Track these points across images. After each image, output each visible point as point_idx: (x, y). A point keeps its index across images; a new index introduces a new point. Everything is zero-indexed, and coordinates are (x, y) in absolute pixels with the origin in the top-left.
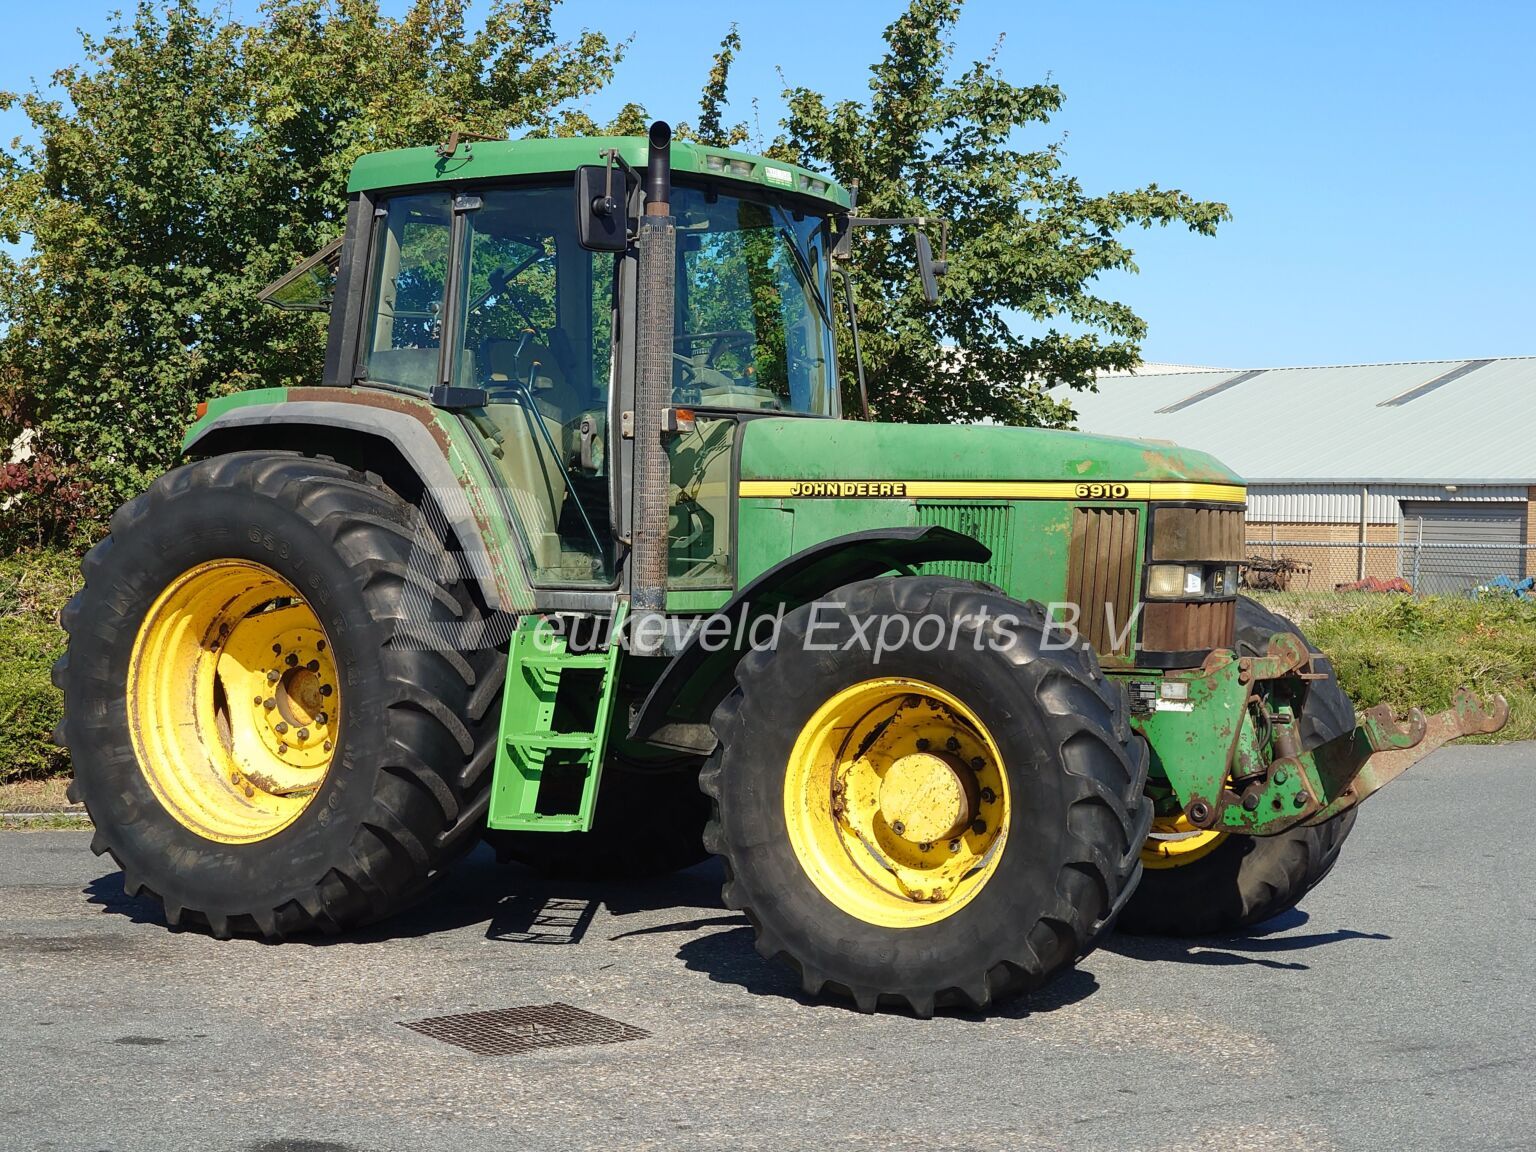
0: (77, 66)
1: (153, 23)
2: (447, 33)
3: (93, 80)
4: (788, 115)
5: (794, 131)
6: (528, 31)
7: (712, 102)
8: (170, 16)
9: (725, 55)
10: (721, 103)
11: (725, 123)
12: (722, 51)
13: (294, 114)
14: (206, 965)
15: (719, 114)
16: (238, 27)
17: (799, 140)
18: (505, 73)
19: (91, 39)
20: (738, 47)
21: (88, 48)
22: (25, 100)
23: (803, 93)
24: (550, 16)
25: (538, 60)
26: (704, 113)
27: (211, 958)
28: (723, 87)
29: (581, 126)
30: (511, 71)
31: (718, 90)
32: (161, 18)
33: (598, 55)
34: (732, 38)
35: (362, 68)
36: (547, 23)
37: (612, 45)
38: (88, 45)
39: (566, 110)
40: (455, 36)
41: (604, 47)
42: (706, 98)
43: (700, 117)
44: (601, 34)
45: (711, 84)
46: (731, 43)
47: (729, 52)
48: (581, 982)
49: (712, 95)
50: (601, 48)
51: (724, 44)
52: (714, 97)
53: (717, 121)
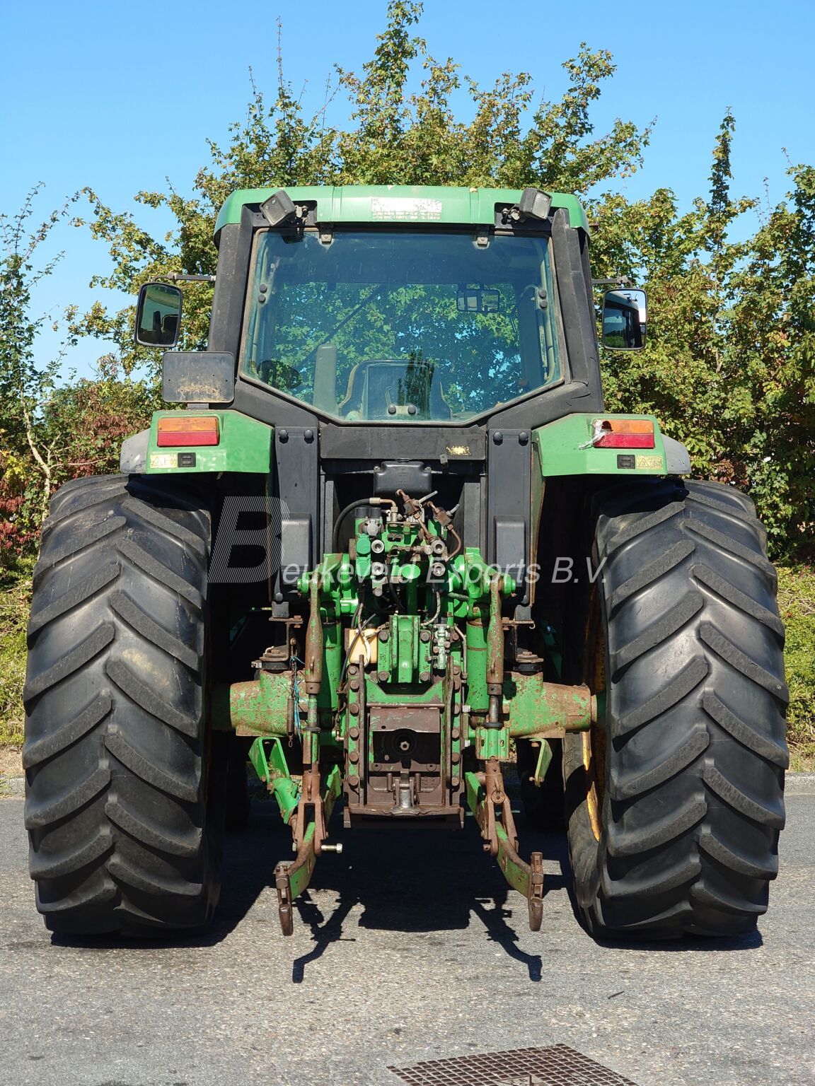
0: (205, 169)
1: (264, 131)
2: (506, 132)
3: (219, 180)
4: (793, 188)
5: (799, 202)
6: (569, 123)
7: (719, 178)
8: (279, 125)
9: (724, 136)
10: (727, 177)
11: (732, 195)
12: (721, 132)
14: (225, 974)
15: (727, 188)
16: (334, 131)
17: (803, 209)
18: (551, 161)
19: (217, 147)
20: (735, 127)
21: (215, 154)
22: (170, 199)
23: (805, 169)
24: (588, 110)
25: (581, 150)
26: (715, 188)
27: (232, 967)
28: (727, 163)
29: (619, 205)
30: (557, 159)
31: (723, 166)
32: (270, 125)
33: (629, 140)
34: (729, 120)
35: (434, 160)
36: (586, 117)
37: (641, 132)
38: (214, 152)
39: (606, 192)
40: (512, 134)
41: (635, 133)
42: (714, 174)
43: (711, 191)
44: (630, 123)
45: (716, 162)
46: (728, 125)
47: (728, 132)
48: (588, 1016)
49: (718, 171)
50: (632, 135)
51: (723, 127)
52: (721, 173)
53: (726, 194)
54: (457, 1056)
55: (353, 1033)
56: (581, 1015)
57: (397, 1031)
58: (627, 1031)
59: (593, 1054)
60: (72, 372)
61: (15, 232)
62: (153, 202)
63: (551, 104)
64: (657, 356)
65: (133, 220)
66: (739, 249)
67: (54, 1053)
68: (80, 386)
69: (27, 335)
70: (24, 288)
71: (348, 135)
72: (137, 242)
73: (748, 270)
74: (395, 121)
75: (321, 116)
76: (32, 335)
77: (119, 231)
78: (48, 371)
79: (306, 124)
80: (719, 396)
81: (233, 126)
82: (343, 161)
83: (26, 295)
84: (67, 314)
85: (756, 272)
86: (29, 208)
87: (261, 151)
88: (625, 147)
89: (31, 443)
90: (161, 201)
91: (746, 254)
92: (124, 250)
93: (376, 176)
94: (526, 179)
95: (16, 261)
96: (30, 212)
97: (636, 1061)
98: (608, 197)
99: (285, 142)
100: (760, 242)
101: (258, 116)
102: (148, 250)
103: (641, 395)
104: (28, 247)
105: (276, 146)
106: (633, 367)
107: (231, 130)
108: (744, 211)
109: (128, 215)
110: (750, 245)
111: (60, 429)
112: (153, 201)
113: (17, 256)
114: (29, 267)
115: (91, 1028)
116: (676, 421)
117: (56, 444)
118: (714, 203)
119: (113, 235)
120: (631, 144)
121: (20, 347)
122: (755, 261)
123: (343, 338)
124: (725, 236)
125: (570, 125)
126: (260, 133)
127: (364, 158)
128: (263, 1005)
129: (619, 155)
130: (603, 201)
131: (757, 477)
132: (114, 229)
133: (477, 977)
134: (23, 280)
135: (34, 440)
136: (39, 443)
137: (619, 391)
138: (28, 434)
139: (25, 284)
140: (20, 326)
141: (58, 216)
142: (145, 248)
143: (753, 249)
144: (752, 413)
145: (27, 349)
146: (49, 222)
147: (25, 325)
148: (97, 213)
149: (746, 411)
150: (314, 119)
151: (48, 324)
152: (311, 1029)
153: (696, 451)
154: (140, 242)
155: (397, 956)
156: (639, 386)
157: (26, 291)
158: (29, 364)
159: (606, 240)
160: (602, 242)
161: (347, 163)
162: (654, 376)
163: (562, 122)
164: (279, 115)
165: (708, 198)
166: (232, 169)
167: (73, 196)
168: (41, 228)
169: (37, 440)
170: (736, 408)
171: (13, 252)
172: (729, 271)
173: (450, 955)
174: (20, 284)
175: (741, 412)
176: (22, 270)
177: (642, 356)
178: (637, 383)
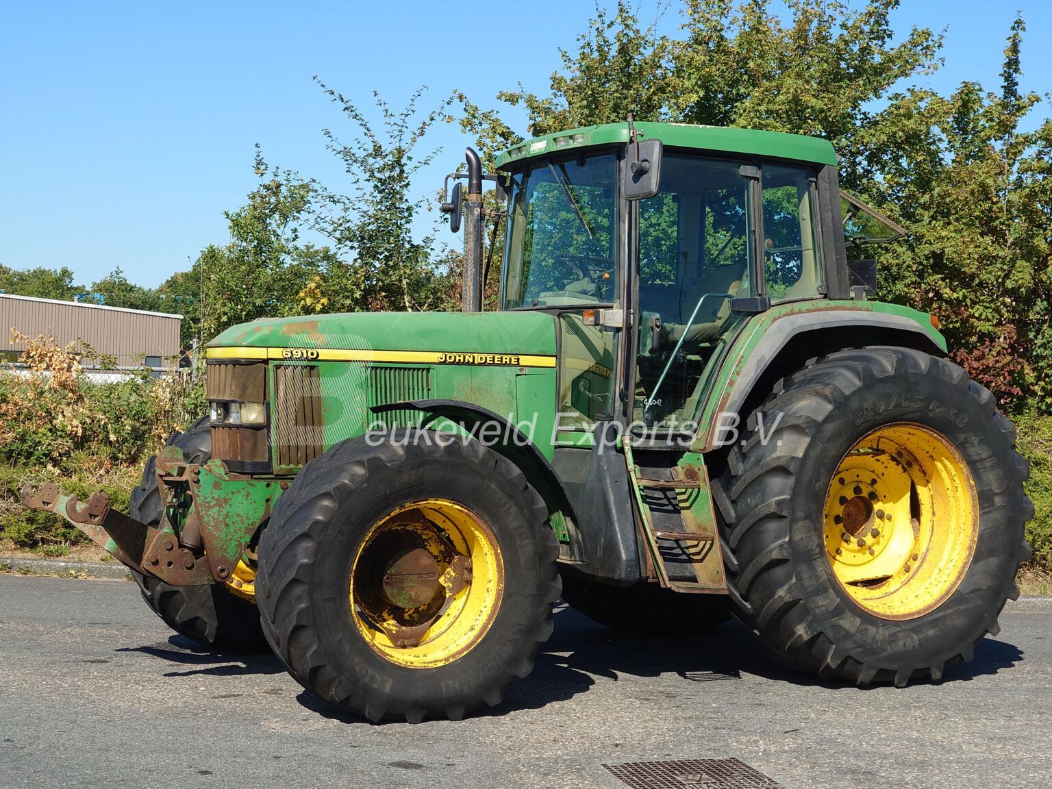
0: (557, 73)
1: (605, 41)
3: (568, 82)
6: (872, 30)
7: (1010, 75)
8: (618, 35)
9: (1014, 37)
10: (1018, 75)
11: (1021, 90)
12: (1012, 33)
13: (697, 99)
15: (1016, 84)
16: (666, 40)
18: (857, 62)
19: (567, 55)
20: (1024, 29)
21: (565, 61)
22: (527, 98)
24: (888, 18)
25: (884, 53)
26: (1006, 84)
28: (1016, 62)
30: (862, 61)
31: (1013, 64)
32: (611, 35)
33: (925, 44)
34: (1019, 23)
35: (752, 64)
36: (887, 24)
38: (566, 59)
39: (911, 88)
41: (930, 38)
42: (1005, 72)
43: (1002, 87)
44: (927, 29)
45: (1007, 60)
46: (1018, 27)
47: (1017, 34)
48: (761, 742)
49: (1009, 68)
50: (927, 39)
51: (1013, 28)
52: (1012, 71)
53: (1016, 90)
54: (653, 761)
55: (584, 744)
56: (756, 742)
57: (617, 745)
58: (786, 752)
59: (754, 765)
60: (443, 246)
61: (400, 128)
62: (512, 101)
63: (858, 12)
64: (946, 233)
65: (499, 116)
66: (1027, 137)
67: (368, 745)
68: (450, 257)
69: (406, 214)
70: (405, 175)
71: (678, 43)
72: (500, 135)
73: (1034, 156)
74: (719, 31)
75: (653, 29)
76: (410, 215)
77: (486, 126)
78: (424, 244)
79: (642, 34)
80: (1002, 268)
81: (580, 37)
82: (674, 65)
83: (407, 181)
84: (438, 196)
85: (1042, 158)
86: (413, 108)
87: (603, 57)
88: (922, 50)
89: (407, 304)
90: (519, 100)
91: (1035, 143)
92: (488, 141)
93: (701, 79)
94: (834, 78)
95: (399, 153)
96: (413, 111)
97: (783, 769)
98: (912, 91)
99: (623, 50)
100: (1046, 133)
101: (600, 29)
102: (509, 142)
103: (932, 267)
104: (410, 141)
105: (616, 54)
106: (926, 243)
107: (579, 40)
108: (1032, 105)
109: (495, 112)
110: (1038, 135)
111: (432, 293)
112: (513, 99)
113: (400, 148)
114: (410, 158)
115: (398, 733)
116: (964, 290)
117: (429, 305)
118: (1006, 97)
119: (478, 128)
120: (927, 48)
121: (401, 224)
122: (1041, 149)
123: (668, 219)
124: (1014, 127)
125: (872, 32)
126: (602, 43)
127: (690, 64)
128: (525, 726)
129: (915, 58)
130: (908, 95)
131: (1039, 342)
132: (480, 124)
133: (692, 717)
134: (405, 168)
135: (410, 302)
136: (414, 304)
137: (914, 263)
138: (405, 297)
139: (406, 172)
140: (401, 206)
141: (436, 116)
142: (507, 139)
143: (1040, 138)
144: (1029, 283)
145: (407, 226)
146: (428, 121)
147: (404, 206)
148: (466, 110)
149: (1024, 281)
150: (649, 30)
151: (425, 205)
152: (554, 741)
153: (983, 317)
154: (502, 135)
155: (638, 703)
156: (931, 260)
157: (407, 178)
158: (408, 239)
159: (903, 131)
160: (901, 134)
161: (677, 67)
162: (944, 251)
163: (867, 29)
164: (618, 28)
165: (1000, 93)
166: (578, 74)
167: (447, 100)
168: (421, 125)
169: (413, 302)
170: (1017, 278)
171: (398, 145)
172: (1020, 158)
173: (678, 703)
174: (402, 171)
175: (1020, 282)
176: (404, 160)
177: (935, 234)
178: (930, 257)
